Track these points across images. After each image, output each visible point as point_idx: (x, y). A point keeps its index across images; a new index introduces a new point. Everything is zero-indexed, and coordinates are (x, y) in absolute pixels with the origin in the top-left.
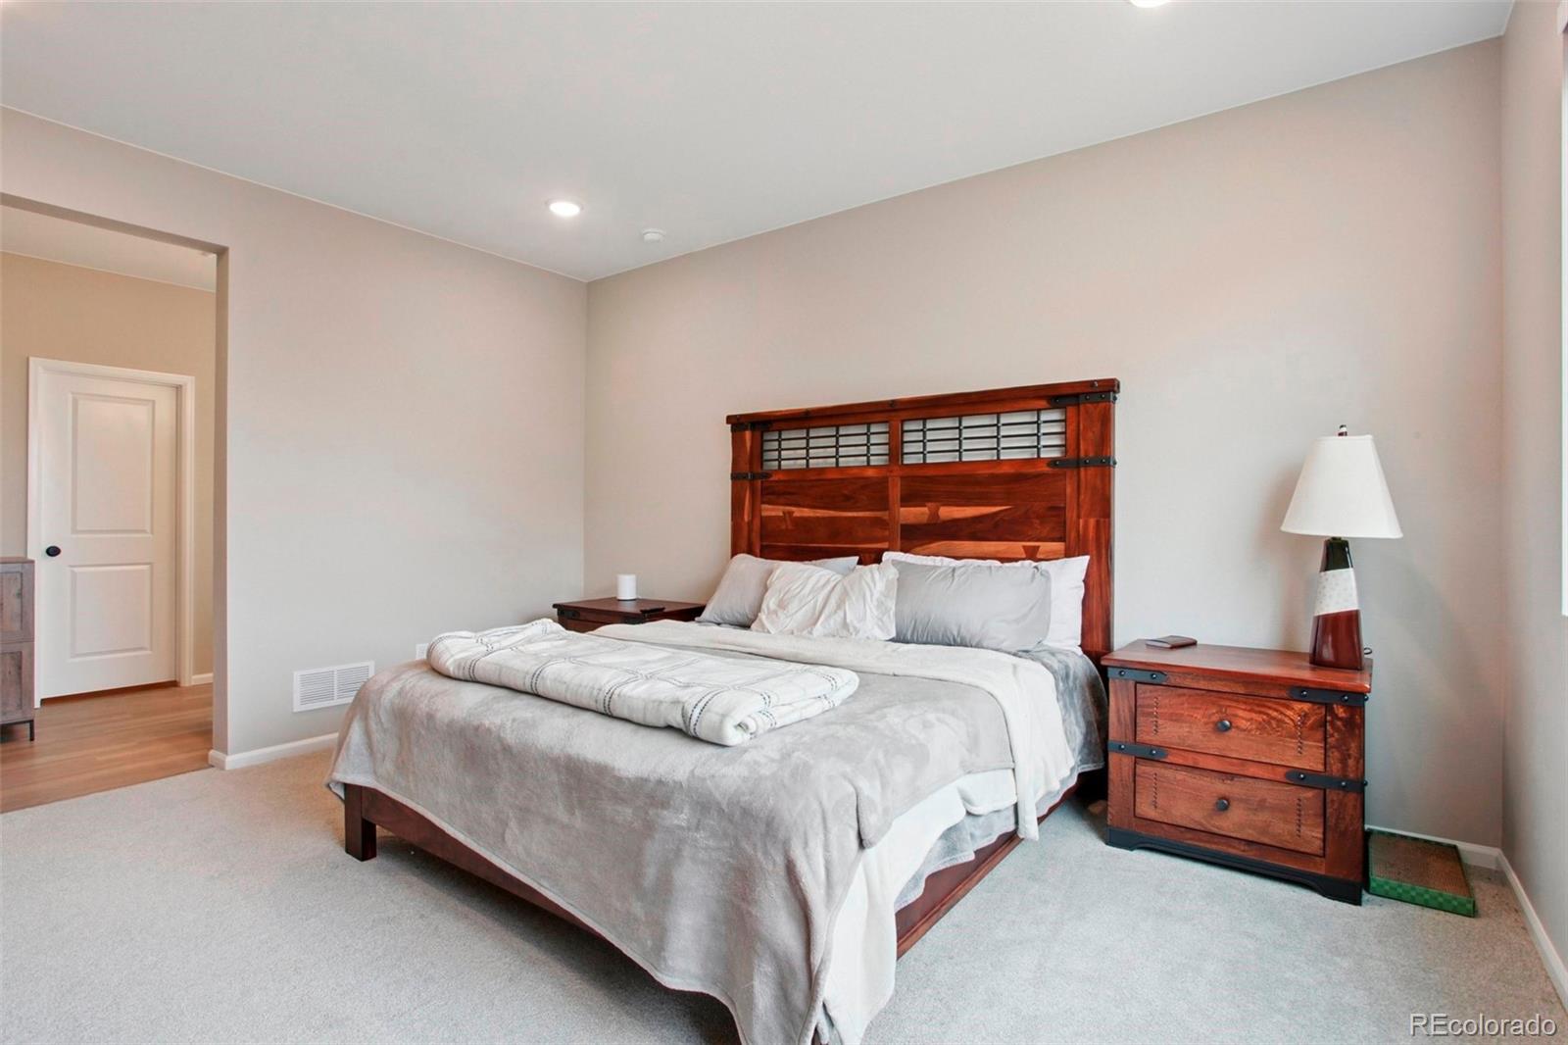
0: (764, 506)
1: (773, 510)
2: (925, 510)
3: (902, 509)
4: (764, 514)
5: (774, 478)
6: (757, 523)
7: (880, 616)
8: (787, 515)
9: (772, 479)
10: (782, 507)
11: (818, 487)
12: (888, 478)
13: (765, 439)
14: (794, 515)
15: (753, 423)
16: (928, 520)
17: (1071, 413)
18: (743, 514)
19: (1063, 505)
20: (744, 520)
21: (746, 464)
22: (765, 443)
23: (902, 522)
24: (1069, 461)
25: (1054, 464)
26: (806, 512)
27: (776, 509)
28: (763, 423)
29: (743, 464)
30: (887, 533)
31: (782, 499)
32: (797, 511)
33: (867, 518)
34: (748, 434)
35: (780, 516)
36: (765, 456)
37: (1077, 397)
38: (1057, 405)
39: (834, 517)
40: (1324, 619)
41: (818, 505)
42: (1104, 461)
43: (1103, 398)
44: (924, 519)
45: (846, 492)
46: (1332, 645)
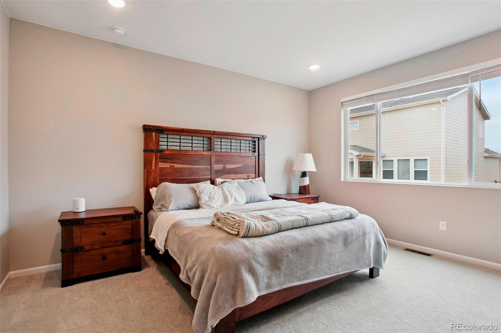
0: (161, 163)
1: (165, 165)
2: (222, 165)
3: (215, 165)
4: (160, 166)
5: (166, 152)
6: (158, 171)
8: (172, 167)
9: (164, 153)
10: (169, 164)
11: (185, 157)
12: (211, 155)
13: (160, 136)
14: (175, 167)
15: (156, 130)
16: (223, 169)
17: (257, 142)
18: (152, 166)
19: (255, 165)
20: (152, 169)
21: (153, 146)
22: (160, 138)
23: (215, 169)
24: (256, 154)
25: (253, 154)
26: (180, 166)
27: (166, 165)
28: (161, 130)
29: (152, 146)
30: (210, 173)
31: (169, 161)
32: (176, 166)
33: (203, 168)
34: (154, 134)
35: (168, 167)
36: (161, 143)
37: (259, 138)
38: (254, 140)
39: (191, 168)
40: (302, 186)
41: (185, 163)
42: (264, 154)
43: (264, 139)
44: (221, 168)
45: (196, 159)
46: (304, 191)
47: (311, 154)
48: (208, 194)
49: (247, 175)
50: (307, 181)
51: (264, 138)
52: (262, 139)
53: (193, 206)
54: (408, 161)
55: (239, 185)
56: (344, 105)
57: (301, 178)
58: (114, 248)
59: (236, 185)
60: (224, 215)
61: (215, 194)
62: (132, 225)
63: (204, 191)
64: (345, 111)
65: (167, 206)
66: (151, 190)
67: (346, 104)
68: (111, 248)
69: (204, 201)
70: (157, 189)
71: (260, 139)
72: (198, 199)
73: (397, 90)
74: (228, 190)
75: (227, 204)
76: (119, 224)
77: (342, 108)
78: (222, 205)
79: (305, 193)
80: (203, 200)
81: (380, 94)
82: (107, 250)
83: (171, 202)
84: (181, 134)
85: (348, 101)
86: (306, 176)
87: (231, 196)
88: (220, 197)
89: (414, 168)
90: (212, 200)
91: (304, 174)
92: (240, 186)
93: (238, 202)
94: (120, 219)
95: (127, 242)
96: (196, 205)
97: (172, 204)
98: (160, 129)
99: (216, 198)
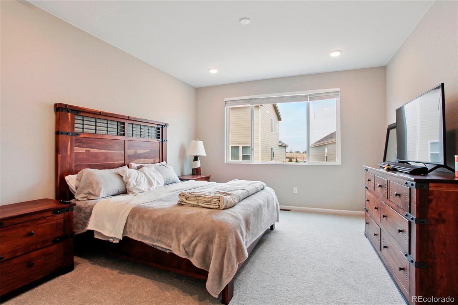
0: (75, 148)
1: (80, 149)
2: (133, 150)
3: (128, 150)
4: (76, 151)
5: (81, 136)
6: (74, 155)
7: (160, 179)
8: (87, 152)
9: (79, 136)
10: (85, 149)
11: (101, 141)
12: (124, 140)
13: (75, 118)
14: (91, 152)
15: (72, 110)
16: (134, 154)
17: (161, 129)
18: (67, 151)
19: (159, 150)
20: (67, 154)
21: (69, 128)
22: (75, 120)
23: (128, 154)
24: (161, 140)
25: (158, 140)
26: (96, 151)
27: (82, 149)
28: (77, 111)
29: (67, 128)
30: (123, 158)
31: (85, 145)
32: (92, 150)
33: (118, 153)
34: (69, 114)
35: (84, 152)
36: (76, 125)
37: (162, 126)
38: (159, 127)
39: (106, 153)
40: (195, 169)
41: (101, 148)
42: (166, 141)
43: (166, 127)
44: (133, 153)
45: (111, 144)
46: (196, 172)
47: (202, 141)
48: (135, 178)
49: (153, 160)
50: (198, 164)
51: (166, 125)
52: (165, 126)
53: (121, 191)
54: (238, 148)
55: (155, 169)
56: (227, 103)
57: (194, 162)
58: (42, 250)
59: (153, 169)
60: (191, 194)
61: (140, 178)
62: (64, 218)
63: (131, 175)
64: (227, 109)
65: (97, 194)
66: (67, 178)
67: (228, 102)
68: (39, 251)
69: (132, 186)
70: (77, 176)
71: (164, 126)
72: (125, 184)
73: (267, 98)
74: (150, 174)
75: (152, 187)
76: (50, 219)
77: (226, 105)
78: (149, 189)
79: (197, 174)
80: (132, 184)
81: (255, 99)
82: (34, 254)
83: (100, 190)
84: (97, 116)
85: (230, 101)
86: (198, 160)
87: (154, 179)
88: (145, 180)
89: (243, 153)
90: (140, 184)
91: (196, 159)
92: (157, 169)
93: (160, 185)
94: (50, 214)
95: (58, 239)
96: (123, 190)
97: (102, 192)
98: (77, 109)
99: (142, 182)
